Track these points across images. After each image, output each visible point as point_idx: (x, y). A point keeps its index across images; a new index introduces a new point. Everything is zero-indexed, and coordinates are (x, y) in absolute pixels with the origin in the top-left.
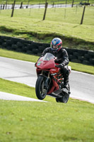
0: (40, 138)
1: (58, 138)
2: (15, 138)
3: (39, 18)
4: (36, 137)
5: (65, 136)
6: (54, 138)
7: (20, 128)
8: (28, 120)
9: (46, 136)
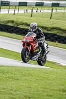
0: (48, 90)
1: (59, 90)
2: (33, 90)
3: (48, 18)
4: (46, 90)
5: (63, 89)
6: (57, 90)
7: (36, 85)
8: (40, 80)
9: (52, 89)
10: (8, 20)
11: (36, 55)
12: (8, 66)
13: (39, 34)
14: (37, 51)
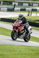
10: (36, 19)
11: (22, 35)
12: (36, 47)
13: (25, 21)
14: (22, 32)
